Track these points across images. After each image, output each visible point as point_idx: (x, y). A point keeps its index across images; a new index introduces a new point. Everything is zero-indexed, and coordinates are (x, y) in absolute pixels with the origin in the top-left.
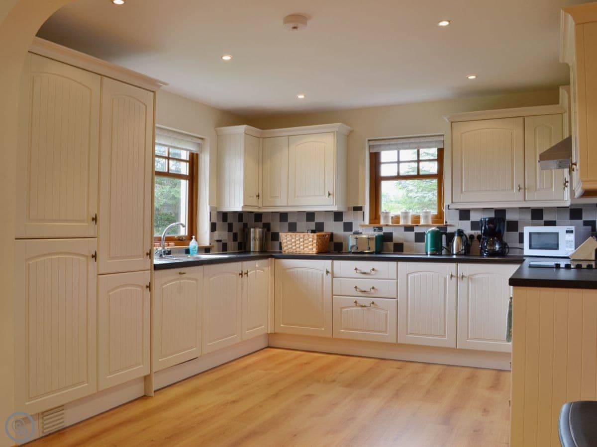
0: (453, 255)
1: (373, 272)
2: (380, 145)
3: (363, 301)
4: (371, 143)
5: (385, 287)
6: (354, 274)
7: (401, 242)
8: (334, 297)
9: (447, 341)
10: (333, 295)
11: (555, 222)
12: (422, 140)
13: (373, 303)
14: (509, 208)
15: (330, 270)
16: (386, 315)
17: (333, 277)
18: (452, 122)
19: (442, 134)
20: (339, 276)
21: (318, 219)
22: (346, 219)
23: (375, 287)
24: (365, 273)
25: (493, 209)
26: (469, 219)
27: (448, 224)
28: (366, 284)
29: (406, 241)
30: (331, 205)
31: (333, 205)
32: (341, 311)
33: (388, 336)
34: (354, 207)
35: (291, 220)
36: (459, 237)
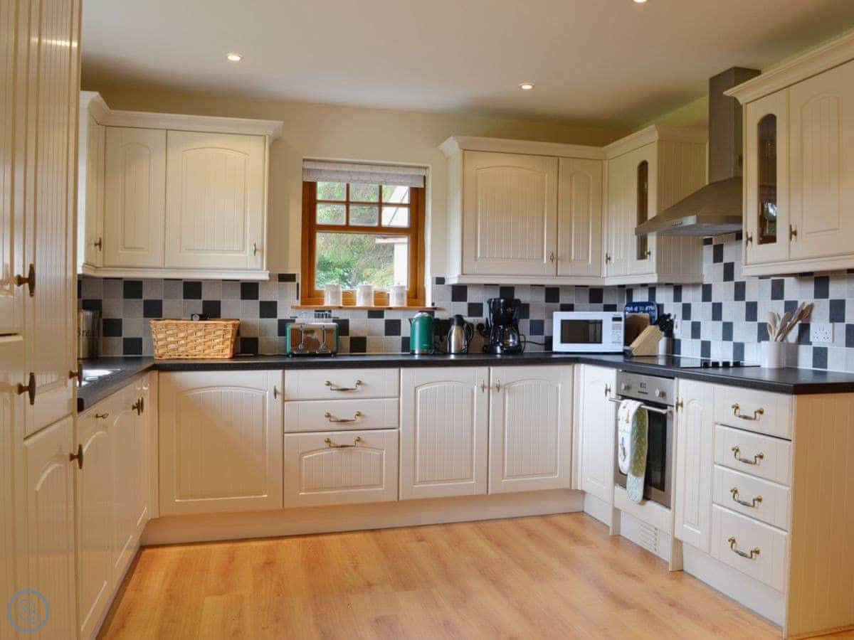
0: (450, 353)
1: (359, 387)
2: (321, 170)
3: (339, 437)
4: (308, 166)
5: (379, 412)
6: (327, 392)
7: (362, 335)
8: (286, 435)
9: (473, 486)
10: (284, 433)
11: (573, 305)
12: (393, 171)
13: (359, 440)
14: (518, 285)
15: (279, 389)
16: (381, 456)
17: (284, 401)
18: (464, 150)
19: (425, 165)
20: (297, 398)
21: (207, 295)
22: (264, 296)
23: (363, 412)
24: (344, 390)
25: (497, 285)
26: (465, 300)
27: (436, 306)
28: (345, 407)
29: (371, 334)
30: (258, 270)
31: (262, 269)
32: (300, 460)
33: (384, 492)
34: (279, 275)
35: (148, 294)
36: (459, 327)
